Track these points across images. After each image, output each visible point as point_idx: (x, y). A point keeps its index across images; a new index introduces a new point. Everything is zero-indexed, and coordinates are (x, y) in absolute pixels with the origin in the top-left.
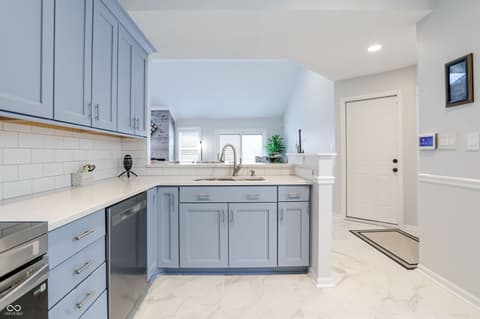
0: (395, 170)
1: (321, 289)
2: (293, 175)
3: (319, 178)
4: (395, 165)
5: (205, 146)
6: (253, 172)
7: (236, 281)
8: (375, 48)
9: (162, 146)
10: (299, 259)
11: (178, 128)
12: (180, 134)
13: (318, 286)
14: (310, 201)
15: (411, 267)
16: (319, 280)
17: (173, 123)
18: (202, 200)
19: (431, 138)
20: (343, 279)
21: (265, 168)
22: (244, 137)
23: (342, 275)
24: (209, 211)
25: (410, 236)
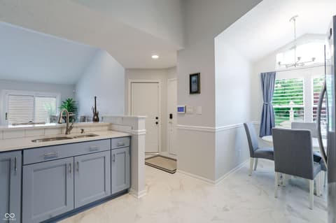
0: (157, 123)
1: (140, 198)
2: (110, 130)
3: (139, 131)
4: (157, 120)
6: (83, 130)
7: (83, 217)
8: (155, 57)
10: (124, 185)
13: (139, 197)
14: (130, 146)
15: (173, 172)
16: (139, 193)
18: (48, 159)
19: (183, 108)
20: (148, 189)
21: (90, 126)
23: (147, 187)
24: (55, 167)
25: (173, 159)
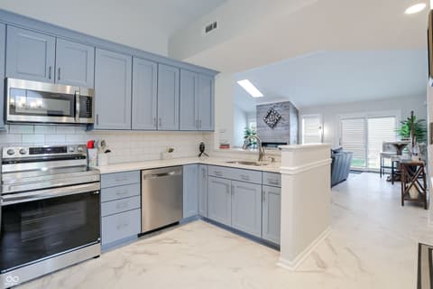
5: (327, 131)
9: (285, 132)
11: (301, 116)
12: (303, 121)
17: (297, 112)
22: (370, 121)
